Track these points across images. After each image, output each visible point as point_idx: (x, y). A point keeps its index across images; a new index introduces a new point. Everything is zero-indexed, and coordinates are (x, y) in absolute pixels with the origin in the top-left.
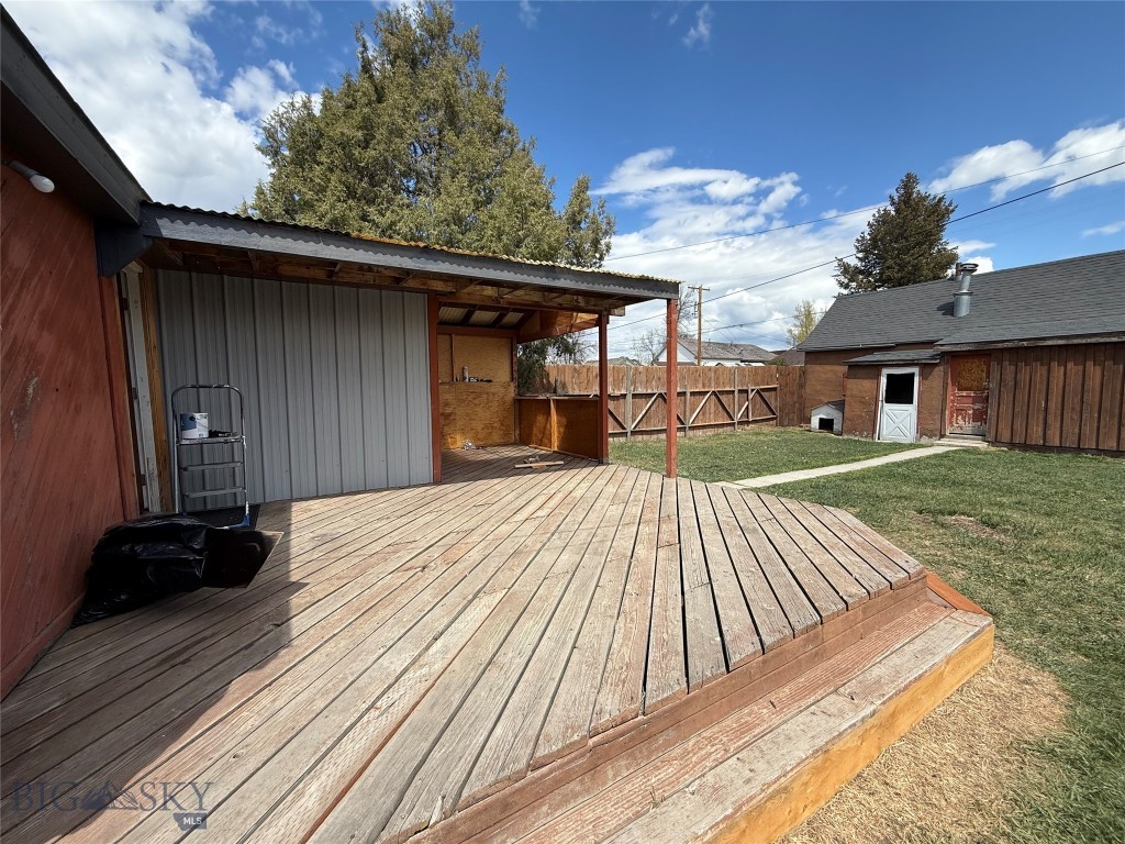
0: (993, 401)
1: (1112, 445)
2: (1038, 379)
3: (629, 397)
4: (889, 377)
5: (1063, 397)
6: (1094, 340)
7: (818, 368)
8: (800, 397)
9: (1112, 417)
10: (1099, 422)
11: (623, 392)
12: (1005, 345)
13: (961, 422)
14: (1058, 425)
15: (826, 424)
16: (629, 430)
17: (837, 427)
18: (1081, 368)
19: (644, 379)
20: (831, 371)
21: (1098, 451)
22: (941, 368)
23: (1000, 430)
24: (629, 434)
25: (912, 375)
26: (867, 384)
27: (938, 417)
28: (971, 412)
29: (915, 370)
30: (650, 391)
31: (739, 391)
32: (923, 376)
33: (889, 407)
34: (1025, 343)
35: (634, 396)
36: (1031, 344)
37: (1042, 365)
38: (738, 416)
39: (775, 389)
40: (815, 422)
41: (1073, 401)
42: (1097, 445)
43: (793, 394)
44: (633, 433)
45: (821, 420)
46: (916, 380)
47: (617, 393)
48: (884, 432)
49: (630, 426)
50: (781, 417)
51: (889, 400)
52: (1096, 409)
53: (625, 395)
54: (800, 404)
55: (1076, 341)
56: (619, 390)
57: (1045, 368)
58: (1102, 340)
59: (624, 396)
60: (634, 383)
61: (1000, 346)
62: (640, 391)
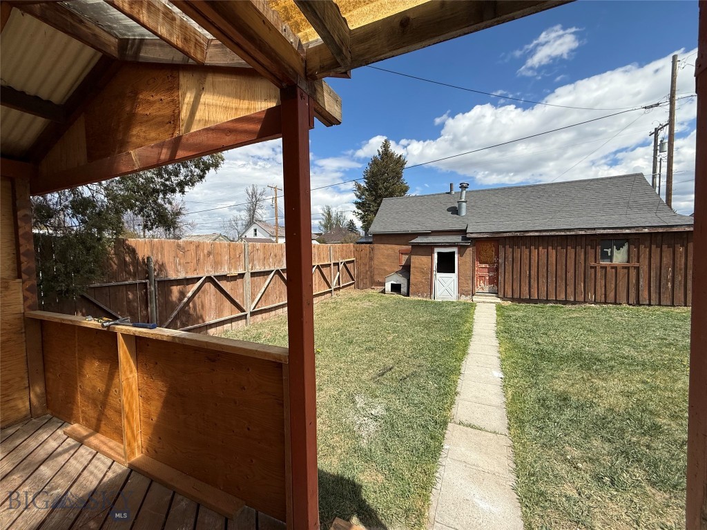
0: (501, 270)
1: (562, 297)
2: (525, 257)
3: (247, 277)
4: (439, 254)
5: (538, 269)
6: (553, 233)
7: (382, 246)
8: (371, 267)
9: (562, 280)
10: (556, 283)
11: (241, 271)
12: (508, 234)
13: (482, 285)
14: (536, 286)
15: (396, 288)
16: (248, 312)
17: (404, 289)
18: (546, 250)
19: (262, 257)
20: (391, 248)
21: (556, 301)
22: (471, 249)
23: (506, 290)
24: (248, 316)
25: (454, 253)
26: (425, 259)
27: (470, 282)
28: (488, 278)
29: (455, 250)
30: (267, 269)
31: (334, 264)
32: (461, 254)
33: (440, 275)
34: (518, 234)
35: (253, 275)
36: (522, 234)
37: (526, 248)
38: (334, 285)
39: (353, 261)
40: (388, 287)
41: (543, 271)
42: (556, 298)
43: (366, 265)
44: (253, 314)
45: (392, 285)
46: (456, 256)
47: (234, 273)
48: (438, 294)
49: (249, 307)
50: (358, 282)
51: (439, 271)
52: (554, 276)
53: (243, 274)
54: (371, 272)
55: (544, 234)
56: (236, 269)
57: (528, 250)
58: (557, 234)
59: (242, 276)
60: (252, 261)
61: (505, 235)
62: (258, 269)
